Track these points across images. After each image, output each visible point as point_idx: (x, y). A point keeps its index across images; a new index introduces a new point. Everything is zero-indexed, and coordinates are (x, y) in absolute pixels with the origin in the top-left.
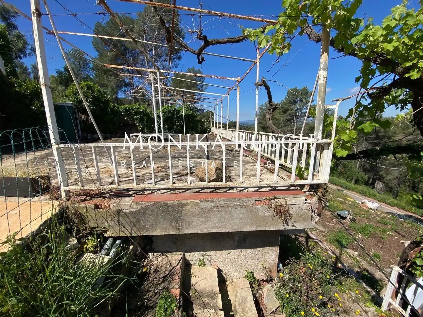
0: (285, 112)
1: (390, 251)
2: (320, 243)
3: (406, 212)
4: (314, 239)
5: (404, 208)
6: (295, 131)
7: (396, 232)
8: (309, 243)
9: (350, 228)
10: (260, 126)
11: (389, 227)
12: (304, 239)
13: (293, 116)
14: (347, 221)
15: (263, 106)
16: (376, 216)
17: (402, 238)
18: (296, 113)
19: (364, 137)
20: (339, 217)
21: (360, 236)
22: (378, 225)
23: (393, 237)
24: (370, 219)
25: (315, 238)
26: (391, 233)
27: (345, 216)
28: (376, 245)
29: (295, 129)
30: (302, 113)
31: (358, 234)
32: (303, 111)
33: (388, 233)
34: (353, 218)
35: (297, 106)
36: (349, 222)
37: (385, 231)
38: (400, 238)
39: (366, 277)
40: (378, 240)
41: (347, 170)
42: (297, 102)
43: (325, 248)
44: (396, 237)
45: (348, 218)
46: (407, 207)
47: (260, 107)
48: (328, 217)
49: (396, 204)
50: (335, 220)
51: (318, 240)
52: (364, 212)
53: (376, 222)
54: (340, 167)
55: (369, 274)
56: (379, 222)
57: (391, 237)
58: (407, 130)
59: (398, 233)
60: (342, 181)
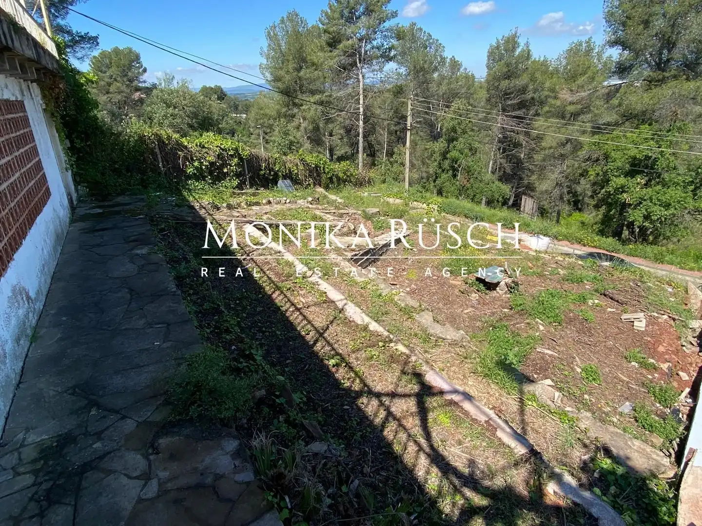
0: (333, 43)
1: (611, 349)
2: (467, 406)
3: (584, 248)
4: (441, 393)
5: (580, 242)
6: (361, 97)
7: (605, 295)
8: (431, 416)
9: (511, 309)
10: (279, 88)
11: (587, 287)
12: (411, 405)
13: (353, 55)
14: (501, 291)
15: (277, 29)
16: (554, 266)
17: (621, 308)
18: (361, 47)
19: (500, 105)
20: (481, 286)
21: (541, 328)
22: (566, 287)
23: (601, 309)
24: (545, 275)
25: (445, 387)
26: (596, 301)
27: (495, 281)
28: (579, 342)
29: (361, 92)
30: (373, 48)
31: (537, 323)
32: (375, 43)
33: (590, 302)
34: (513, 282)
35: (361, 28)
36: (506, 293)
37: (583, 299)
38: (617, 309)
39: (613, 478)
40: (578, 325)
41: (472, 180)
42: (359, 17)
43: (483, 419)
44: (609, 310)
45: (502, 283)
46: (586, 237)
47: (269, 33)
48: (456, 292)
49: (565, 236)
50: (474, 295)
51: (456, 391)
52: (529, 260)
53: (559, 282)
54: (459, 174)
55: (616, 459)
56: (565, 279)
57: (599, 312)
58: (575, 81)
59: (612, 298)
60: (466, 204)
